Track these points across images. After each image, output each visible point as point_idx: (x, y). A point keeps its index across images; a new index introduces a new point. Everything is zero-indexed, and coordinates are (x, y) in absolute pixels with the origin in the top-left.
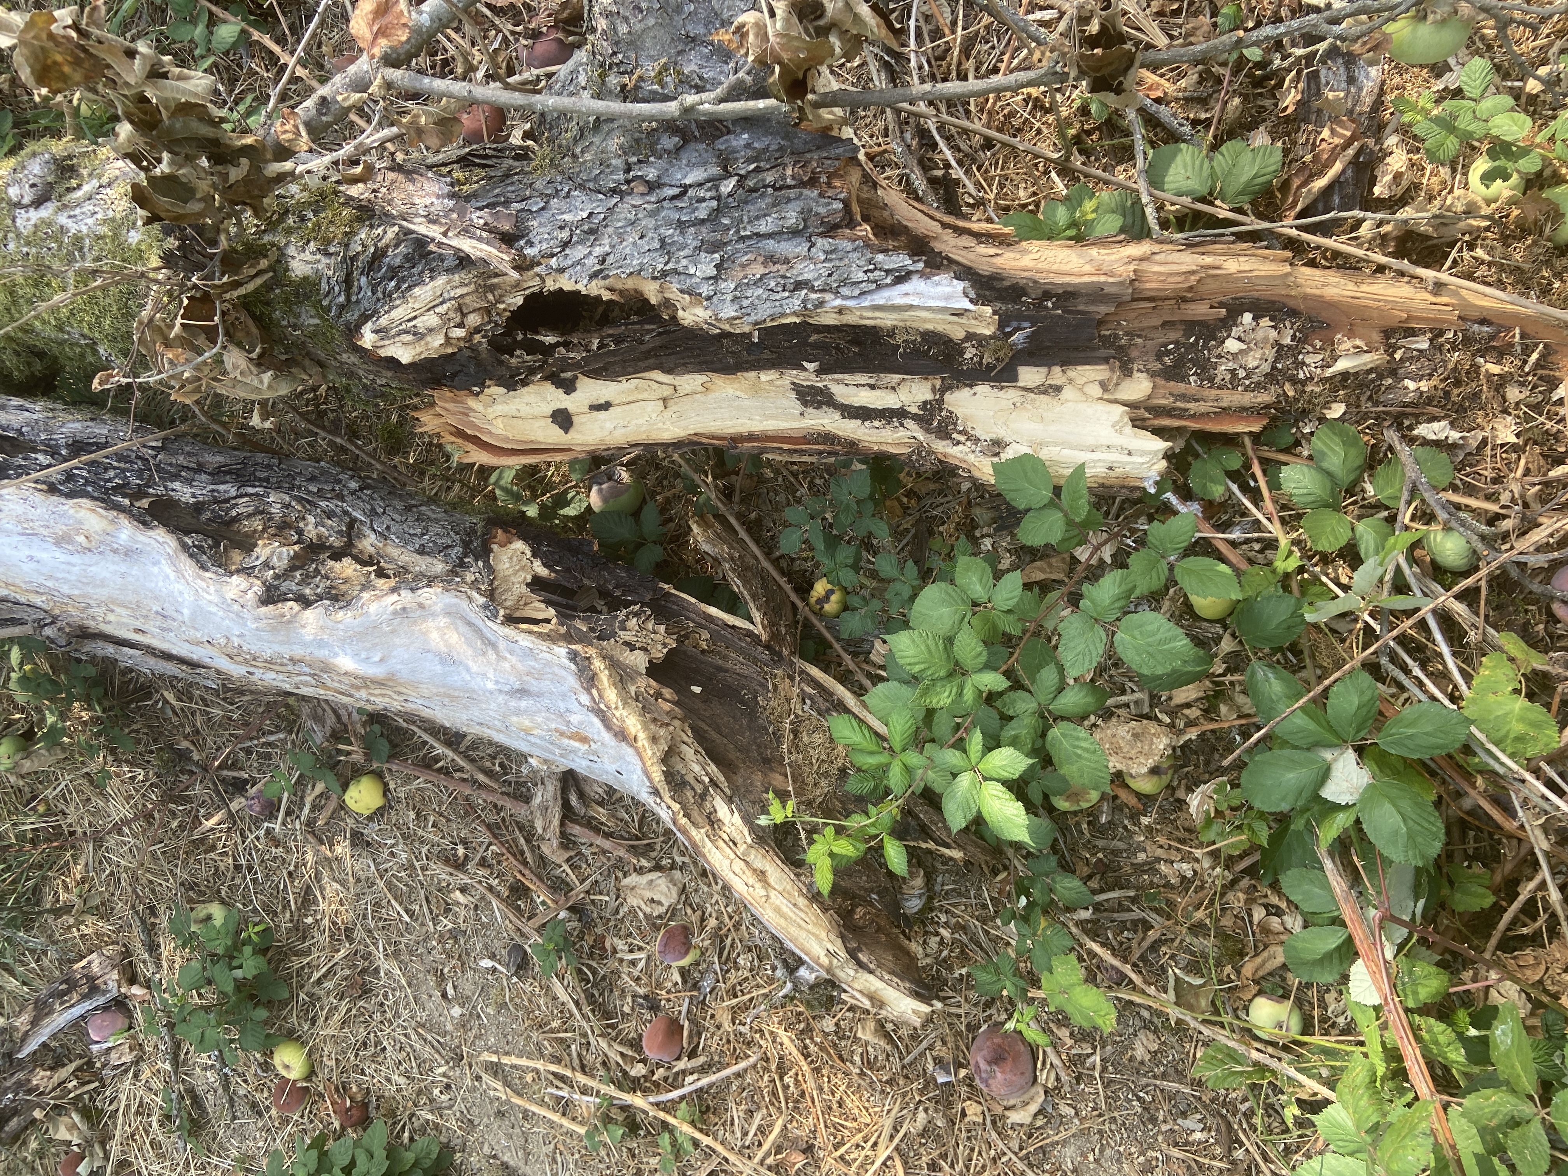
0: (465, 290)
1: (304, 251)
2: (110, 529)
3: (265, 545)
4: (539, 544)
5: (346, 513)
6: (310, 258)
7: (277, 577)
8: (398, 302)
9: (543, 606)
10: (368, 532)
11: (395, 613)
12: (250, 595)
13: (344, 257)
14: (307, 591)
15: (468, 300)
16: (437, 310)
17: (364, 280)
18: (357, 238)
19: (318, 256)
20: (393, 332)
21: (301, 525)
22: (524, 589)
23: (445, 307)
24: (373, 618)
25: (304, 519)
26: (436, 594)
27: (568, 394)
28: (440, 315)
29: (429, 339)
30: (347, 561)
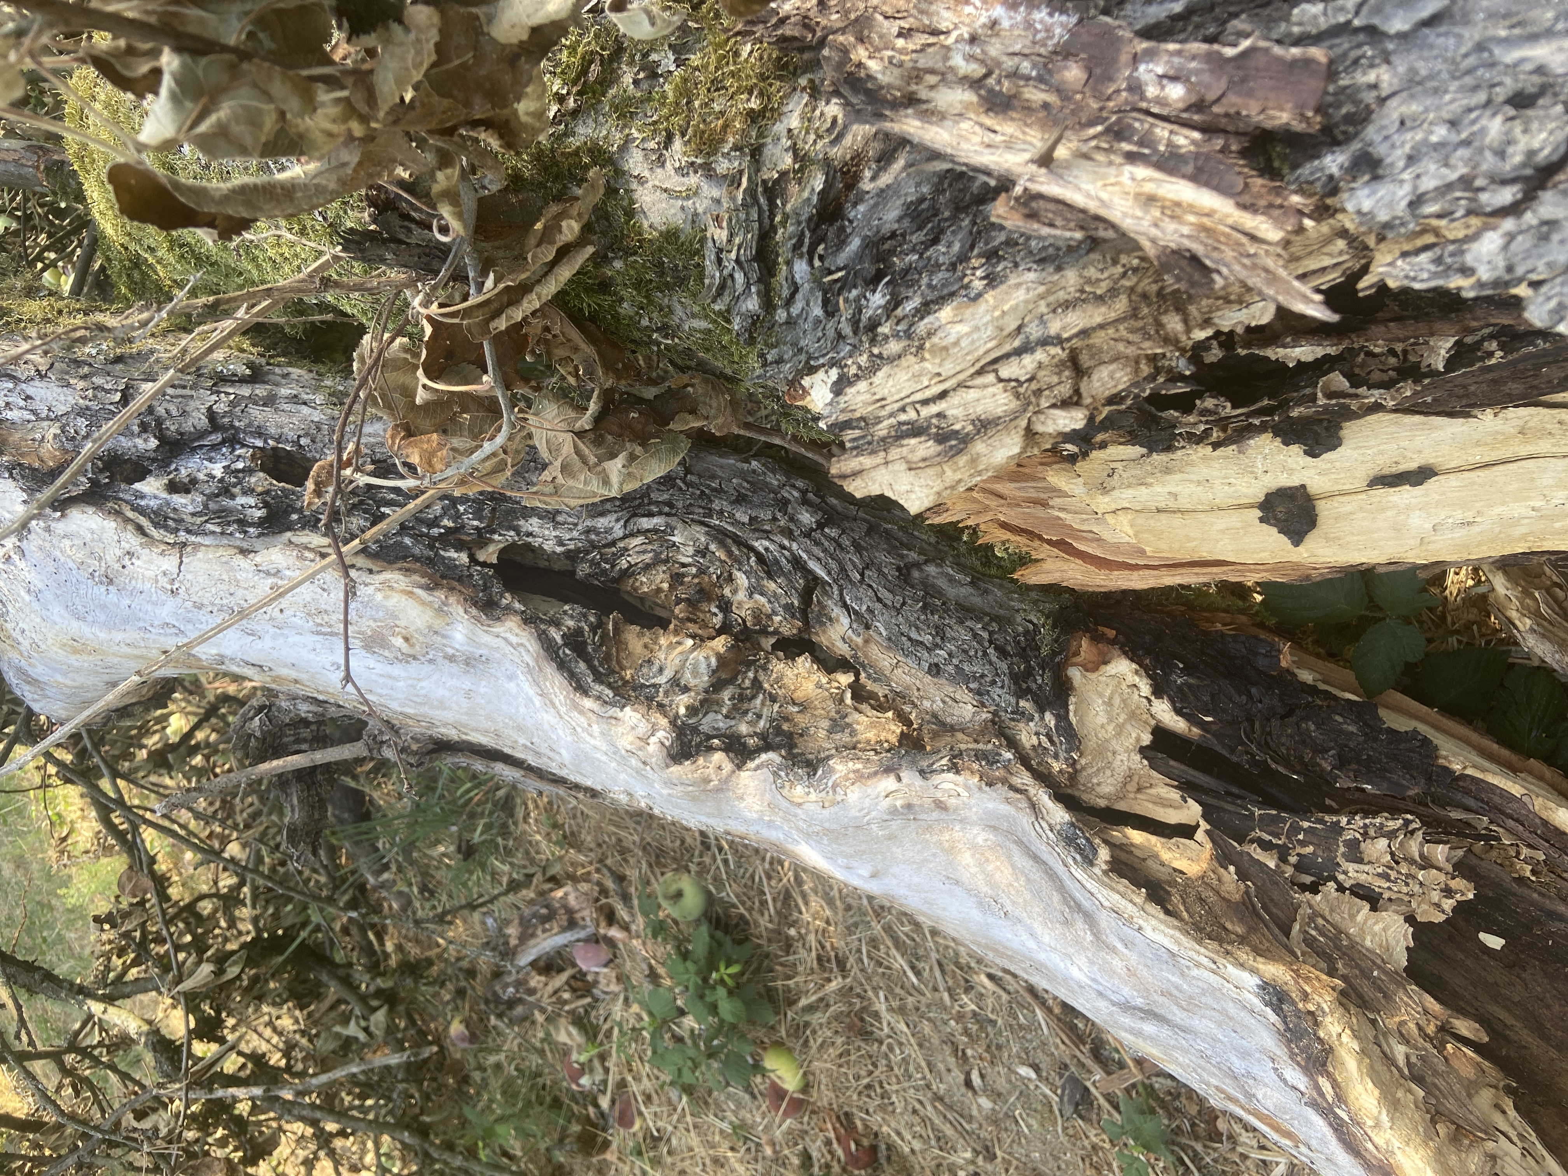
0: (1097, 315)
1: (661, 162)
2: (438, 624)
3: (671, 646)
4: (1168, 668)
5: (797, 563)
6: (676, 183)
7: (692, 710)
8: (893, 347)
9: (1175, 795)
10: (837, 612)
11: (893, 811)
12: (653, 747)
13: (751, 192)
14: (744, 729)
15: (1099, 339)
16: (1006, 371)
17: (801, 268)
18: (780, 128)
19: (694, 180)
20: (882, 430)
21: (727, 592)
22: (1137, 762)
23: (1029, 362)
24: (854, 813)
25: (730, 579)
26: (967, 788)
27: (1312, 453)
28: (1013, 385)
29: (979, 447)
30: (804, 663)
